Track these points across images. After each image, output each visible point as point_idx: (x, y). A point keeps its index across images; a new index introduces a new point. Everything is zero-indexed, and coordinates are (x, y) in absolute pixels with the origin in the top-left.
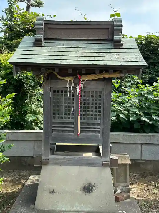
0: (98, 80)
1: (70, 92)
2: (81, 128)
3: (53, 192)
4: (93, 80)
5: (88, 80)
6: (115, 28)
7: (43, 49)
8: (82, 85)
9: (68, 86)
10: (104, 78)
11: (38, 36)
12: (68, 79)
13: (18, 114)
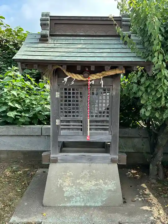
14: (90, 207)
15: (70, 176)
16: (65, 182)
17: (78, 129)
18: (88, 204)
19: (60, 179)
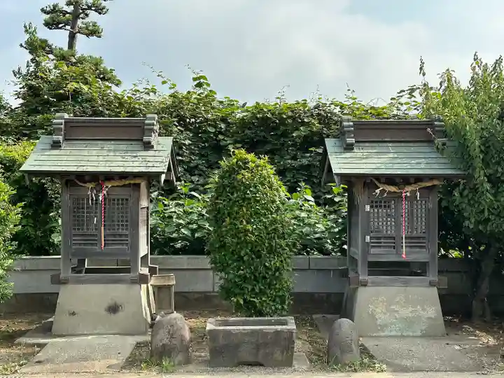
0: (124, 186)
1: (92, 199)
2: (105, 240)
3: (73, 314)
4: (117, 186)
5: (113, 186)
6: (146, 127)
7: (62, 152)
8: (105, 192)
9: (89, 193)
10: (130, 184)
11: (55, 138)
12: (90, 186)
13: (40, 235)
14: (408, 336)
15: (383, 302)
16: (376, 308)
17: (390, 247)
18: (405, 334)
19: (372, 304)
